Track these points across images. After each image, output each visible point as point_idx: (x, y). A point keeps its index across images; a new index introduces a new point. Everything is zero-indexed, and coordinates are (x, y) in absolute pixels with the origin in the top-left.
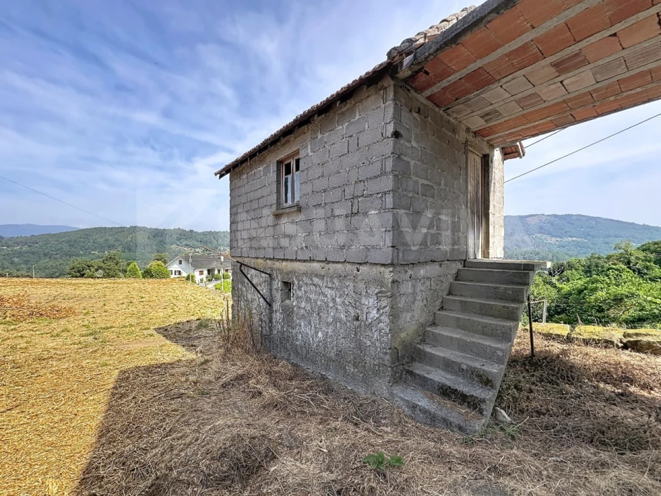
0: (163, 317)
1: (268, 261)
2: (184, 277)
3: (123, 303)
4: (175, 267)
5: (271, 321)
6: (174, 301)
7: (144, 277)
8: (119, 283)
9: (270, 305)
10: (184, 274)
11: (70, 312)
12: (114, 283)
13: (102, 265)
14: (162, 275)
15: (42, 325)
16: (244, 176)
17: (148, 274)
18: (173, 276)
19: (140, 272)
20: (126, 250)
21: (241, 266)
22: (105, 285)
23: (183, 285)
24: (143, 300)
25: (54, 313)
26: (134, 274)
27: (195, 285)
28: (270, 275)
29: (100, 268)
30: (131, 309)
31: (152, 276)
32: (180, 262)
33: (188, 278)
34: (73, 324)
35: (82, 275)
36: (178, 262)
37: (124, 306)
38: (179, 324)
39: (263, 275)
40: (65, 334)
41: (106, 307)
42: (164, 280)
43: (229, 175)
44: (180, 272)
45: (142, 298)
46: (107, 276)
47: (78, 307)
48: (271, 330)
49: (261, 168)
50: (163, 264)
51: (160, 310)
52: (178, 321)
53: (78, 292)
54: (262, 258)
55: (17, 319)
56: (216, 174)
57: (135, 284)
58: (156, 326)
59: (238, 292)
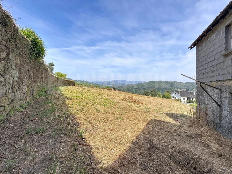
0: (167, 110)
2: (177, 99)
3: (155, 104)
4: (173, 95)
6: (172, 107)
7: (163, 98)
8: (155, 98)
10: (177, 98)
11: (142, 103)
12: (154, 98)
13: (151, 93)
14: (169, 98)
17: (164, 97)
18: (172, 99)
19: (161, 96)
20: (158, 89)
22: (151, 98)
23: (176, 102)
24: (161, 104)
25: (138, 102)
26: (159, 96)
27: (181, 103)
29: (150, 94)
31: (165, 98)
32: (176, 94)
33: (178, 100)
34: (142, 106)
35: (146, 95)
37: (156, 105)
38: (173, 113)
41: (150, 104)
42: (169, 100)
44: (175, 98)
45: (161, 103)
46: (152, 96)
47: (144, 103)
50: (169, 94)
51: (166, 108)
53: (145, 99)
57: (160, 99)
58: (164, 112)
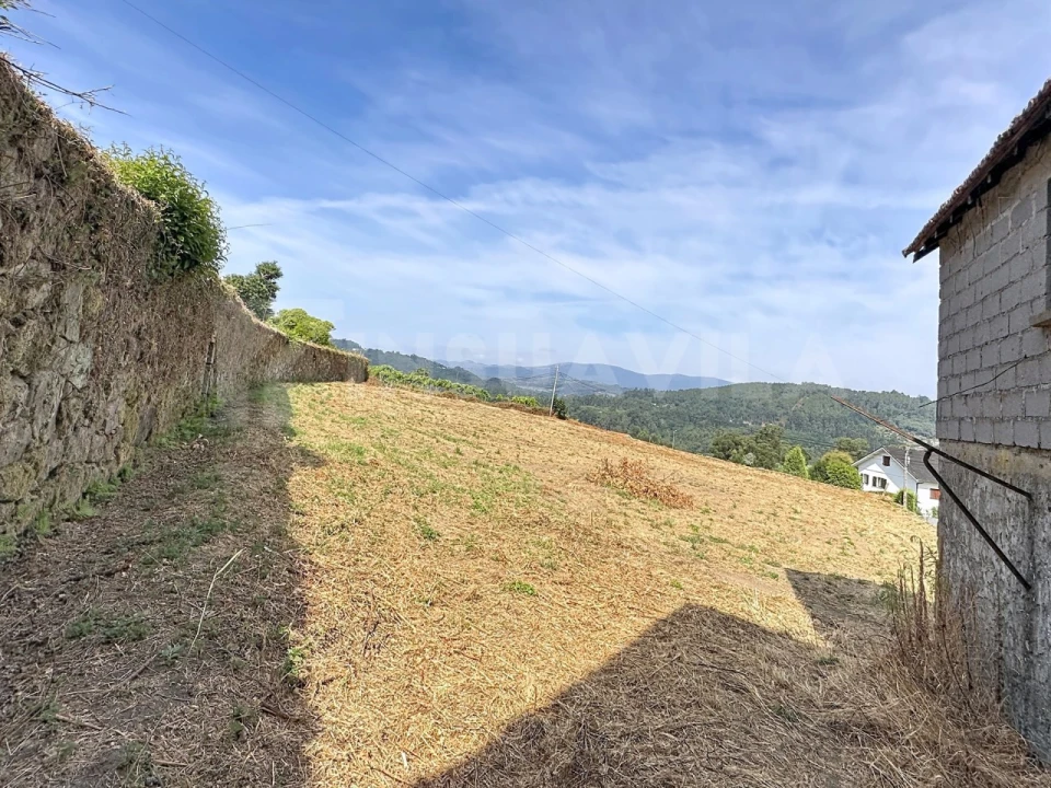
0: (815, 556)
1: (1025, 457)
2: (891, 495)
3: (761, 513)
4: (874, 469)
5: (1029, 635)
6: (854, 537)
7: (813, 478)
8: (768, 478)
9: (1028, 587)
10: (893, 488)
11: (687, 502)
12: (762, 477)
13: (754, 444)
14: (847, 481)
15: (653, 510)
16: (969, 244)
17: (820, 474)
18: (868, 488)
19: (807, 468)
20: (793, 425)
21: (928, 455)
22: (749, 478)
23: (886, 512)
24: (797, 516)
25: (669, 497)
26: (794, 468)
27: (914, 517)
28: (1029, 496)
29: (750, 449)
30: (771, 524)
31: (826, 479)
32: (887, 462)
33: (899, 499)
34: (681, 520)
35: (727, 458)
36: (881, 459)
37: (762, 517)
38: (838, 578)
39: (1011, 494)
40: (665, 528)
41: (735, 511)
42: (848, 492)
43: (938, 249)
44: (884, 483)
45: (796, 512)
46: (759, 464)
47: (699, 498)
48: (1030, 665)
49: (1008, 213)
50: (850, 459)
51: (817, 543)
52: (840, 573)
53: (711, 479)
54: (1009, 447)
55: (633, 493)
56: (906, 253)
57: (796, 487)
58: (792, 567)
59: (952, 531)
